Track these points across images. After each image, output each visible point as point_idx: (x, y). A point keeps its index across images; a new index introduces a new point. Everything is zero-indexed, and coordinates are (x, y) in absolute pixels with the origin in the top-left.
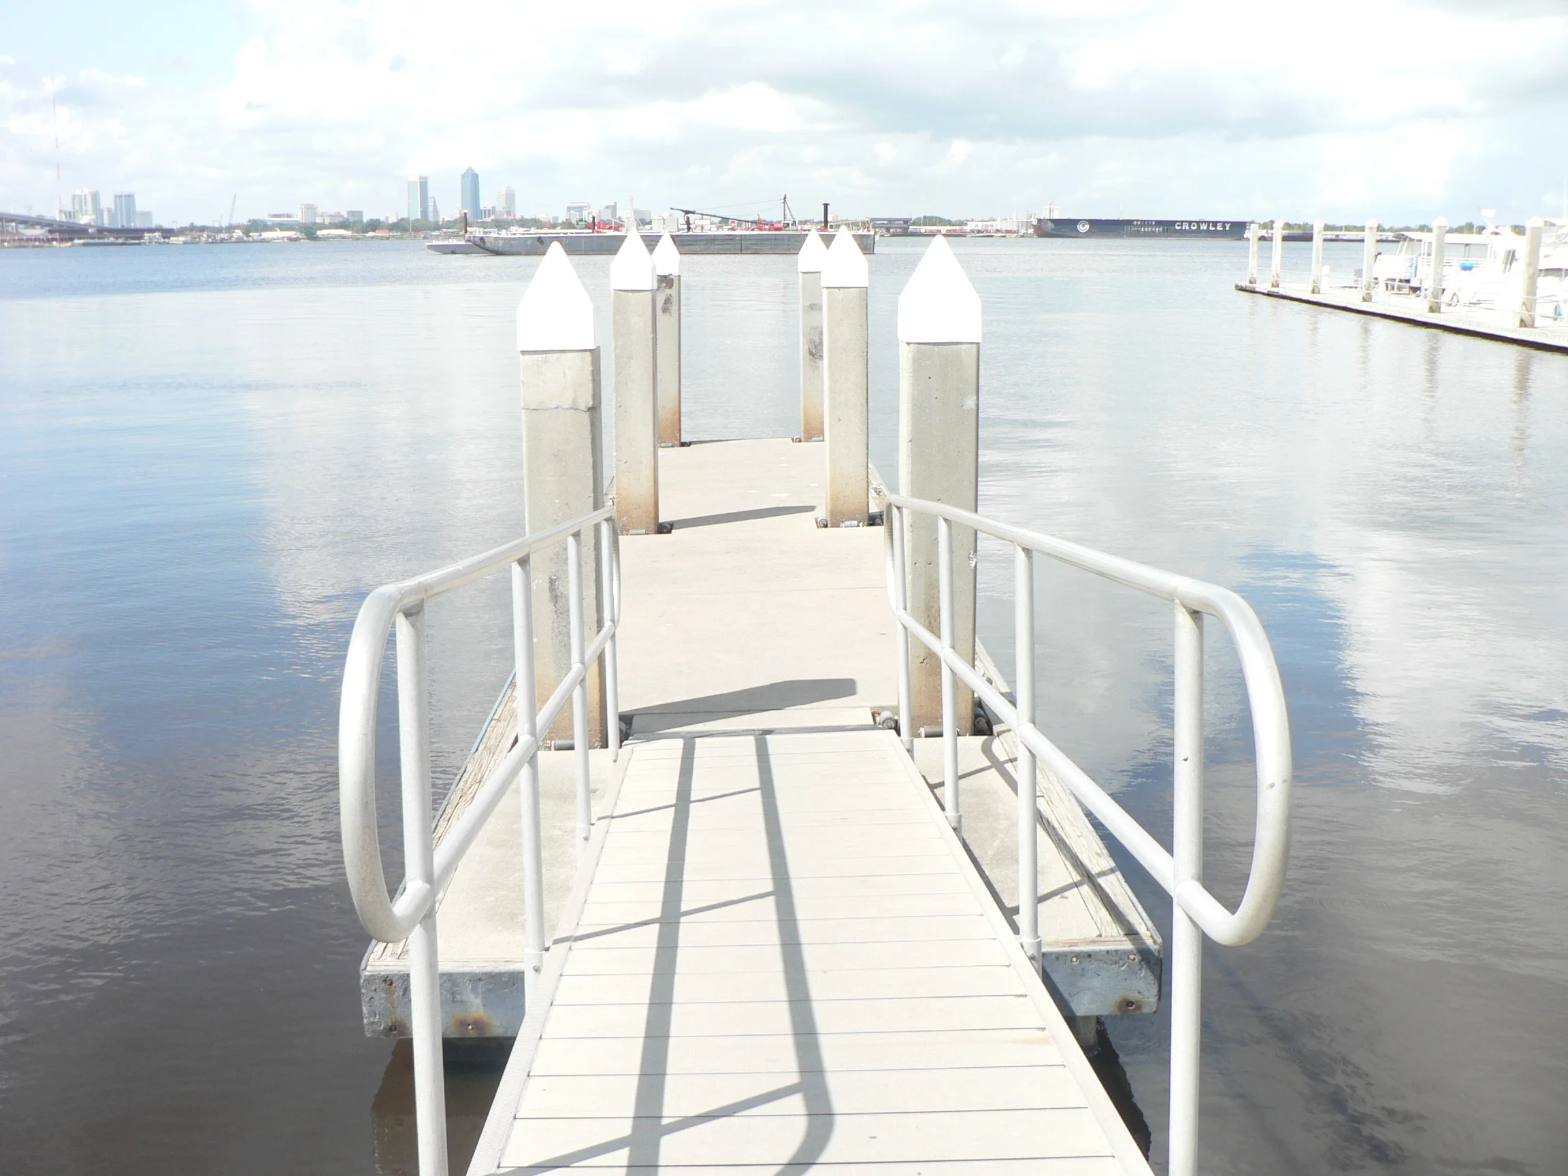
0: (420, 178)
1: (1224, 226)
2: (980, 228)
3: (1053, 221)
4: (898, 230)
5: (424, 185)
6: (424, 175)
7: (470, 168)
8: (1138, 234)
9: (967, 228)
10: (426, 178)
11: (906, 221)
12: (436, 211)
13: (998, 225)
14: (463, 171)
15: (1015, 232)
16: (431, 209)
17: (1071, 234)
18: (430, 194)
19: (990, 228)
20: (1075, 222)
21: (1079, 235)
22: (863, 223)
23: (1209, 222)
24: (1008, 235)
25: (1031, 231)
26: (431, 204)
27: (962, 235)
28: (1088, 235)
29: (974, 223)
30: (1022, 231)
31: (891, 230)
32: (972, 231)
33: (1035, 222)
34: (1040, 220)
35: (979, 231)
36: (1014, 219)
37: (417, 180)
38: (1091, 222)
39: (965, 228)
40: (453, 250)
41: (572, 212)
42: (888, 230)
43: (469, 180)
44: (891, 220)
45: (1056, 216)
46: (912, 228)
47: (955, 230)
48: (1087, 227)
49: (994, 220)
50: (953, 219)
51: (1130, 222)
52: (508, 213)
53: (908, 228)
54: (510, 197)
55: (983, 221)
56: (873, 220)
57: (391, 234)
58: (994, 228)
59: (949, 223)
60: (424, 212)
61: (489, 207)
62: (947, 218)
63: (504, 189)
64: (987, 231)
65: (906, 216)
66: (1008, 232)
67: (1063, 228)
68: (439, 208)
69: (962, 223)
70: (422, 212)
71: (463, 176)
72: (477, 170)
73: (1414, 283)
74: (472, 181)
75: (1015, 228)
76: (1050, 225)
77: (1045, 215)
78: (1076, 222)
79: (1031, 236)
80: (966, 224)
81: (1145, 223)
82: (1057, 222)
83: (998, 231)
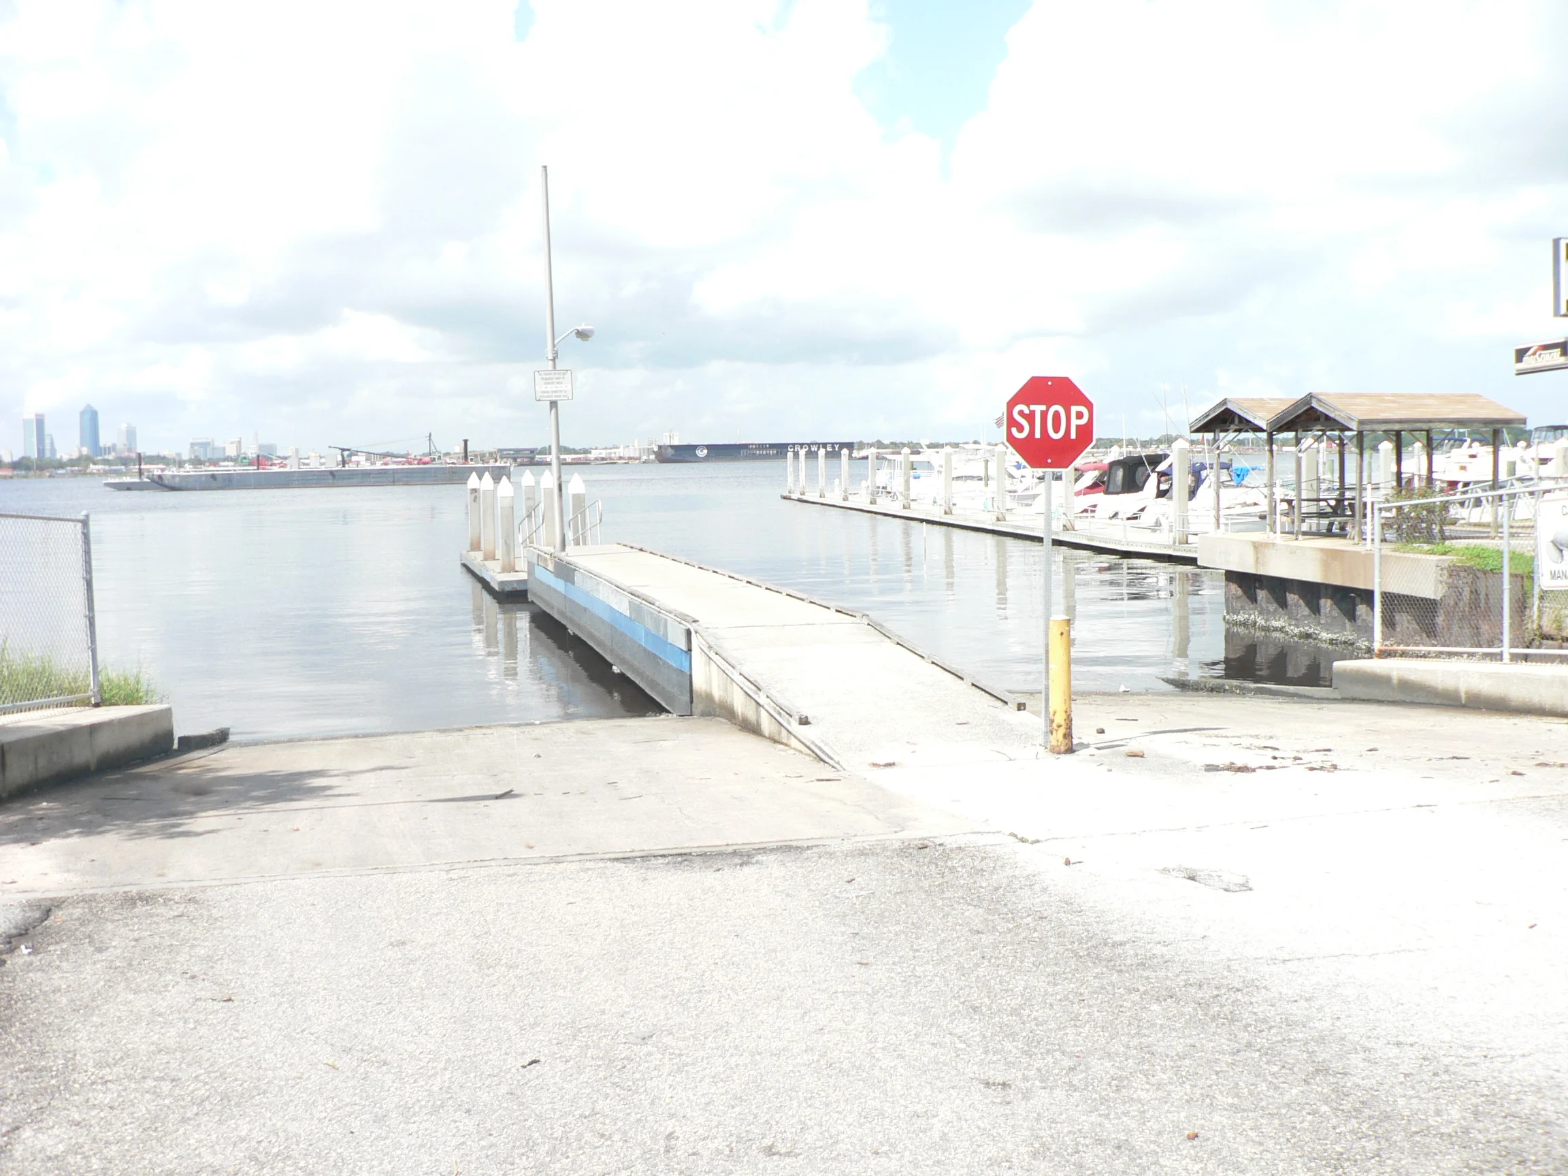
0: (37, 415)
1: (833, 447)
2: (604, 456)
3: (673, 447)
4: (525, 460)
5: (40, 422)
6: (40, 412)
7: (89, 406)
8: (754, 457)
9: (592, 456)
10: (42, 416)
11: (532, 451)
12: (53, 450)
13: (620, 452)
14: (82, 408)
15: (635, 459)
16: (48, 447)
17: (690, 459)
18: (47, 431)
19: (613, 455)
20: (691, 449)
21: (698, 460)
22: (491, 454)
23: (819, 444)
24: (630, 462)
25: (652, 457)
26: (47, 441)
27: (586, 463)
28: (706, 459)
29: (598, 451)
30: (644, 458)
31: (519, 460)
32: (596, 459)
33: (656, 449)
34: (660, 447)
35: (603, 459)
36: (636, 446)
37: (33, 417)
38: (709, 447)
39: (589, 456)
40: (129, 487)
41: (196, 448)
42: (515, 459)
43: (87, 417)
44: (517, 451)
45: (676, 442)
46: (538, 457)
47: (580, 459)
48: (705, 451)
49: (617, 448)
50: (577, 448)
51: (745, 446)
52: (130, 450)
53: (534, 458)
54: (131, 434)
55: (606, 448)
56: (500, 451)
57: (15, 472)
58: (618, 455)
59: (574, 452)
60: (41, 451)
61: (109, 444)
62: (571, 447)
63: (124, 426)
64: (611, 459)
65: (531, 447)
66: (630, 458)
67: (682, 454)
68: (57, 446)
69: (586, 451)
70: (39, 450)
71: (82, 414)
72: (96, 407)
73: (889, 490)
74: (91, 420)
75: (637, 455)
76: (670, 451)
77: (666, 442)
78: (695, 447)
79: (652, 462)
80: (590, 453)
81: (761, 446)
82: (676, 448)
83: (621, 458)
